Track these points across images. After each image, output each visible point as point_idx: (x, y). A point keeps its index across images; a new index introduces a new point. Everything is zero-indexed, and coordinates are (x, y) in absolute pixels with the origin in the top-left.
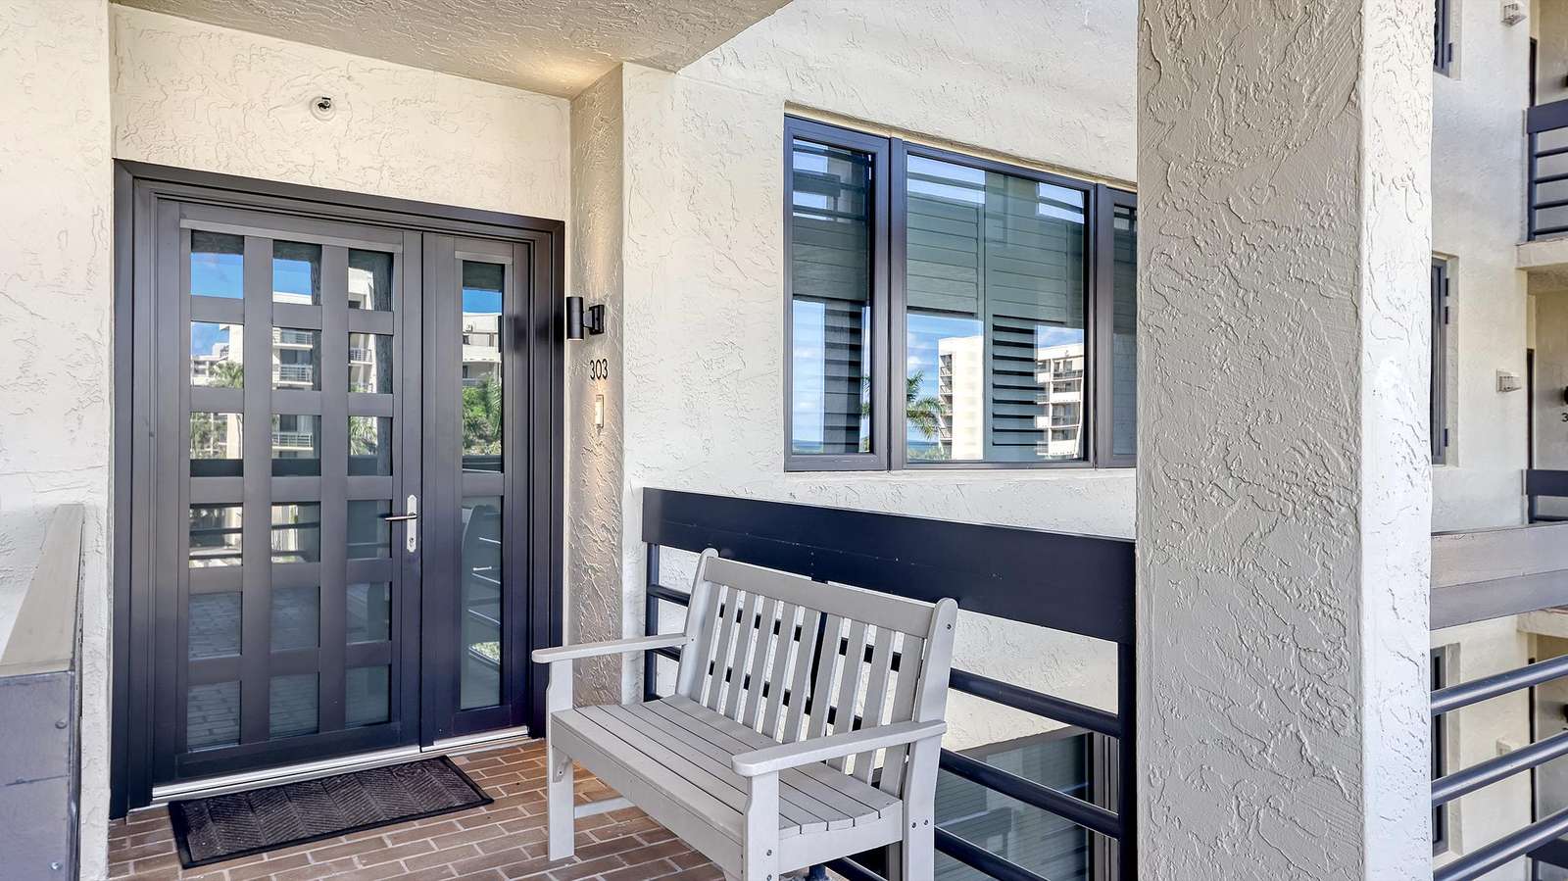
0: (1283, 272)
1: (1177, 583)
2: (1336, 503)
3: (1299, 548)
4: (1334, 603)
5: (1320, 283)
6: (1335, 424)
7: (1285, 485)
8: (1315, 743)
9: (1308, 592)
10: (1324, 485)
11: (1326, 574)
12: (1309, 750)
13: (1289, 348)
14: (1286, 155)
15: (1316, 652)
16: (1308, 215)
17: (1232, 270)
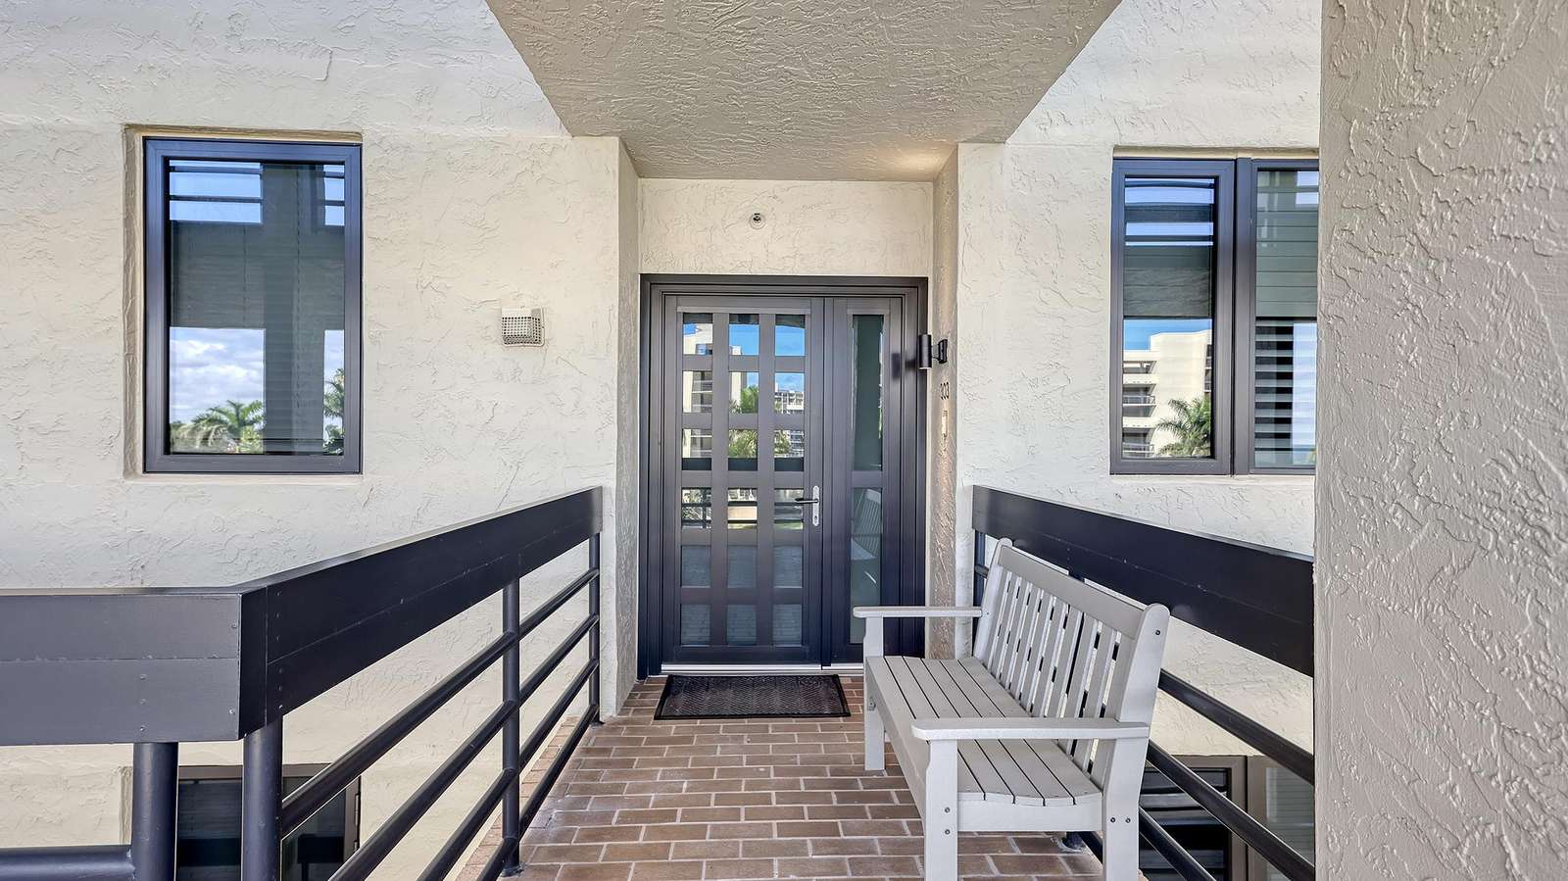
0: (1485, 230)
1: (1356, 619)
2: (1554, 537)
3: (1503, 593)
4: (1551, 675)
5: (1535, 237)
6: (1554, 429)
7: (1484, 509)
8: (1524, 858)
9: (1514, 653)
10: (1538, 511)
11: (1540, 633)
12: (1516, 866)
13: (1492, 329)
14: (1490, 74)
15: (1524, 735)
16: (1519, 148)
17: (1421, 237)
